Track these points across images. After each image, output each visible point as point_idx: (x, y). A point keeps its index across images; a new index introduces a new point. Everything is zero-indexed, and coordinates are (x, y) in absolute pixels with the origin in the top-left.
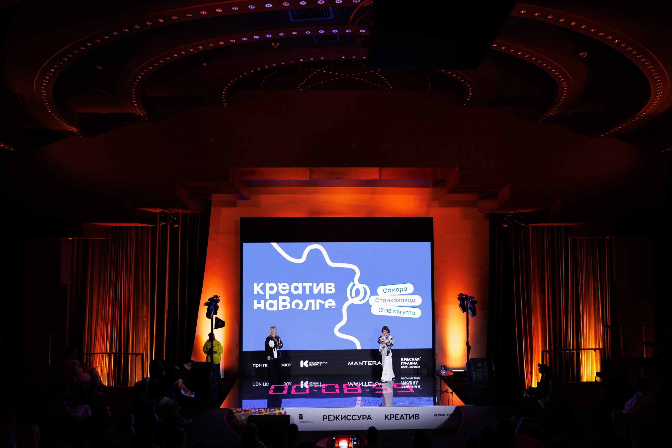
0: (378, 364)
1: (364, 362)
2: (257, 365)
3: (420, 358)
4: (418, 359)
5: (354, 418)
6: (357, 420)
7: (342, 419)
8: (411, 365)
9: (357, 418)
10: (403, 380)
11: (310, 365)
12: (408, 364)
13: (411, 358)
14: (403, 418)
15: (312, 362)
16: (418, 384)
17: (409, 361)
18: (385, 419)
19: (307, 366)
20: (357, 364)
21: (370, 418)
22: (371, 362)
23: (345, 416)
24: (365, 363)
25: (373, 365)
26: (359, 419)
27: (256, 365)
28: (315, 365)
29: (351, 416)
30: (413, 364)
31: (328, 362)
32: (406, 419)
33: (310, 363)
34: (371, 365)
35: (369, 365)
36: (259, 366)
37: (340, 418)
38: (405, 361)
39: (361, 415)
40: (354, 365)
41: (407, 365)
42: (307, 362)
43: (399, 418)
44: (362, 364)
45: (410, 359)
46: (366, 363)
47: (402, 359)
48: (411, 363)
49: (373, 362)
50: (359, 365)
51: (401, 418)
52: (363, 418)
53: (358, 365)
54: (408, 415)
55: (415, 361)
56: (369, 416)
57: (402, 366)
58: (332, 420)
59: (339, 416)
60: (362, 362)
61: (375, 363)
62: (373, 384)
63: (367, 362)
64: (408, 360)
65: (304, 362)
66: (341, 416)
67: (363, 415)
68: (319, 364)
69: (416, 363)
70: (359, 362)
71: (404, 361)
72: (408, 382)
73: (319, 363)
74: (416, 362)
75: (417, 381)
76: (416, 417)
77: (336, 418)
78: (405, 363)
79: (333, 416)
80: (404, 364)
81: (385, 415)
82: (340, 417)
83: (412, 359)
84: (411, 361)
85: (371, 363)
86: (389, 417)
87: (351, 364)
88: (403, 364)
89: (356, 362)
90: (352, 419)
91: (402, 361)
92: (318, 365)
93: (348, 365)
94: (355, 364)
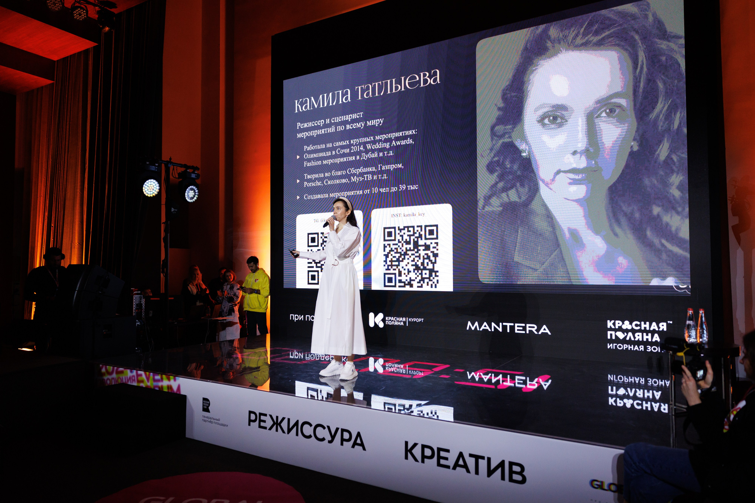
0: (542, 331)
1: (504, 324)
2: (297, 317)
3: (668, 325)
4: (663, 326)
5: (321, 433)
6: (326, 441)
7: (289, 430)
8: (638, 343)
9: (329, 438)
10: (612, 384)
11: (388, 323)
12: (628, 339)
13: (638, 323)
14: (465, 466)
15: (390, 318)
16: (662, 400)
17: (634, 331)
18: (406, 458)
19: (381, 325)
20: (488, 328)
21: (362, 445)
22: (524, 325)
23: (298, 421)
24: (506, 326)
25: (528, 332)
26: (330, 439)
27: (295, 315)
28: (396, 323)
29: (311, 425)
30: (645, 340)
31: (423, 319)
32: (477, 472)
33: (387, 318)
34: (524, 332)
35: (516, 331)
36: (300, 319)
37: (284, 425)
38: (620, 329)
39: (337, 429)
40: (481, 330)
41: (624, 341)
42: (381, 316)
43: (451, 462)
44: (500, 330)
45: (636, 325)
46: (510, 326)
47: (610, 324)
48: (639, 336)
49: (528, 325)
50: (493, 330)
51: (456, 465)
52: (343, 440)
53: (490, 330)
54: (483, 458)
55: (653, 332)
56: (359, 435)
57: (611, 341)
58: (268, 428)
59: (283, 419)
60: (501, 324)
61: (534, 330)
62: (528, 382)
63: (512, 324)
64: (629, 327)
65: (375, 317)
66: (289, 420)
67: (343, 430)
68: (405, 323)
69: (656, 338)
70: (493, 324)
71: (616, 330)
72: (629, 389)
73: (404, 319)
74: (656, 335)
75: (660, 392)
76: (511, 472)
77: (277, 424)
78: (621, 335)
79: (271, 416)
80: (616, 336)
81: (406, 443)
82: (286, 421)
83: (643, 326)
84: (640, 331)
85: (521, 328)
86: (417, 452)
87: (473, 328)
88: (614, 338)
89: (485, 324)
90: (313, 435)
91: (611, 329)
92: (402, 324)
93: (468, 329)
94: (483, 327)
